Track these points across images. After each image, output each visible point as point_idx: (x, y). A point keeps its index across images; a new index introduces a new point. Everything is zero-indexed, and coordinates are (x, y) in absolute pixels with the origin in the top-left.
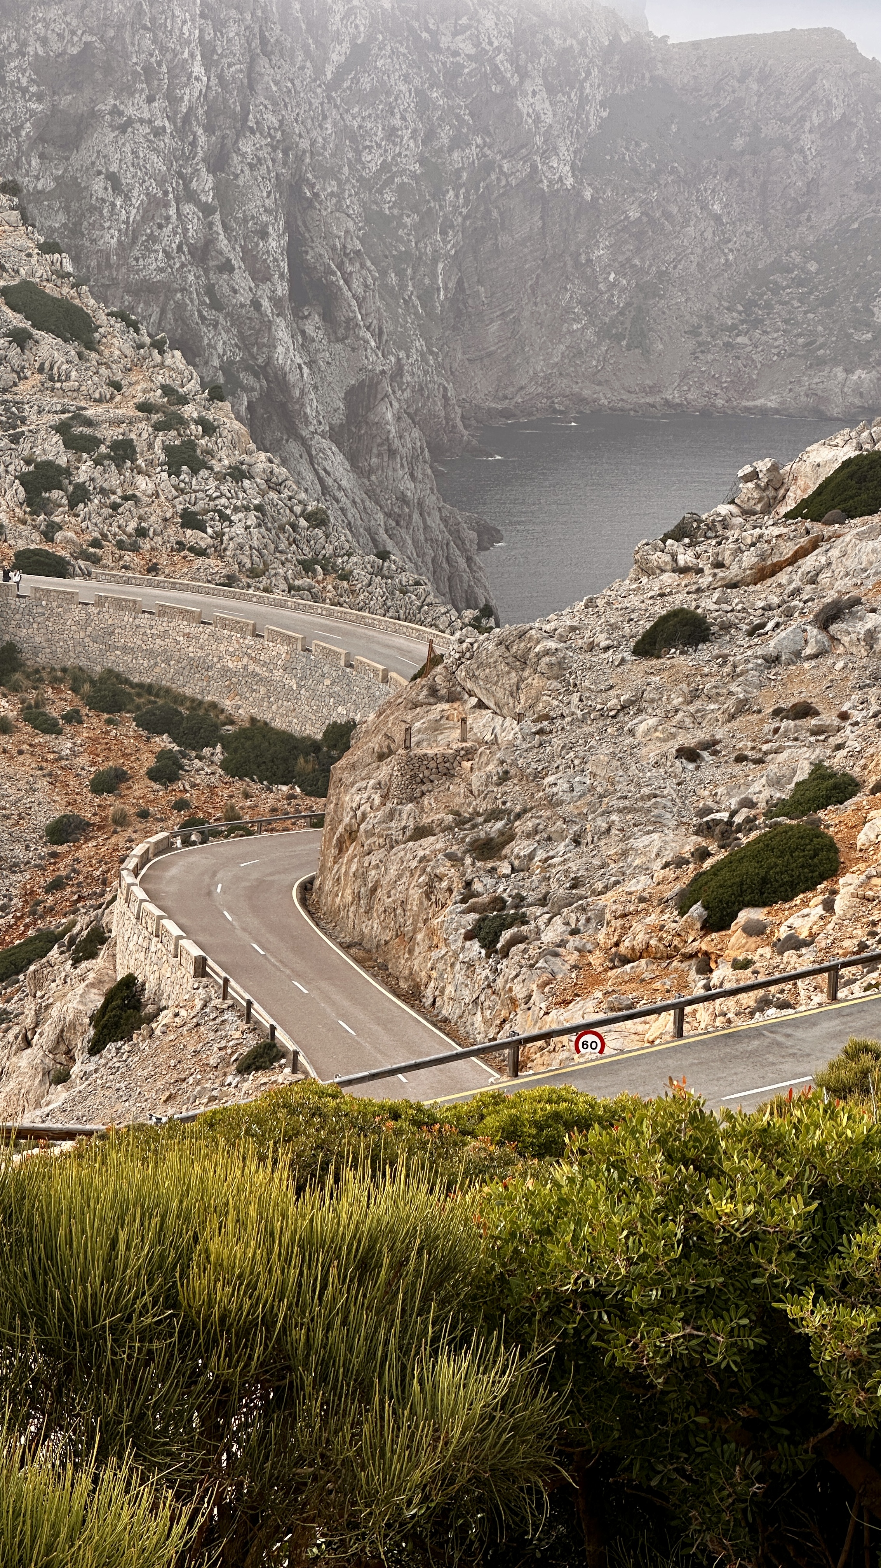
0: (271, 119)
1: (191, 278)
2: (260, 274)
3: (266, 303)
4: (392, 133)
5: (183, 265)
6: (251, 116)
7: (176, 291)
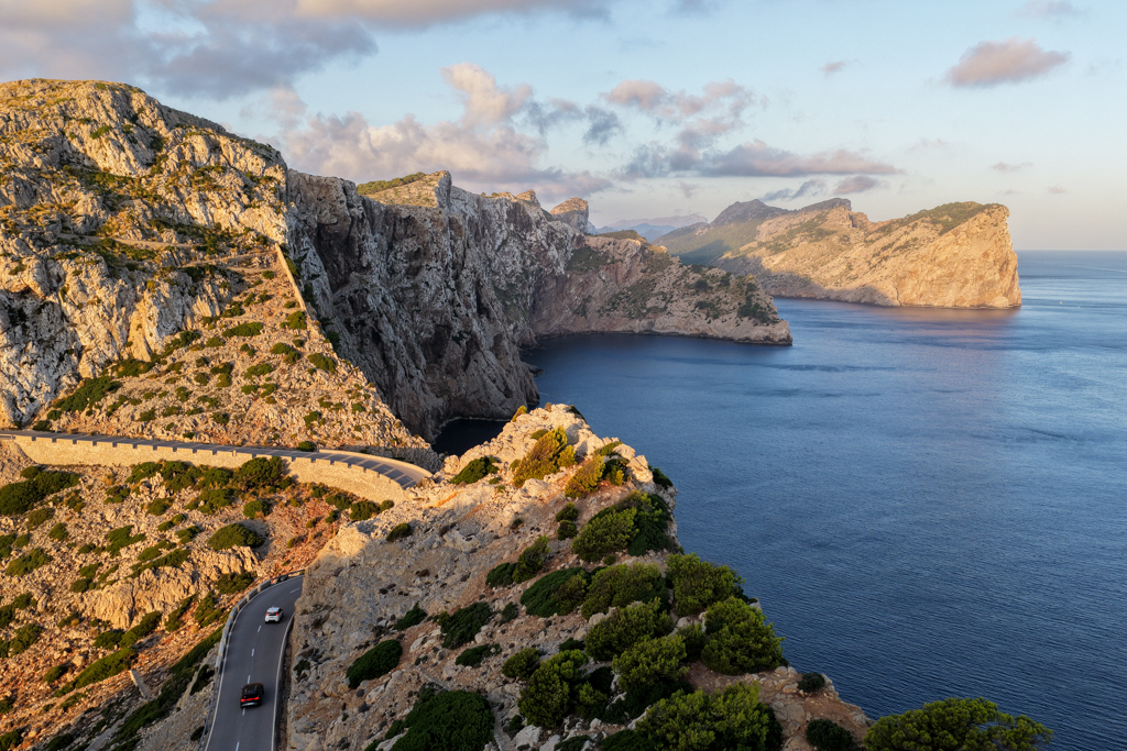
1: (449, 309)
5: (447, 305)
6: (465, 265)
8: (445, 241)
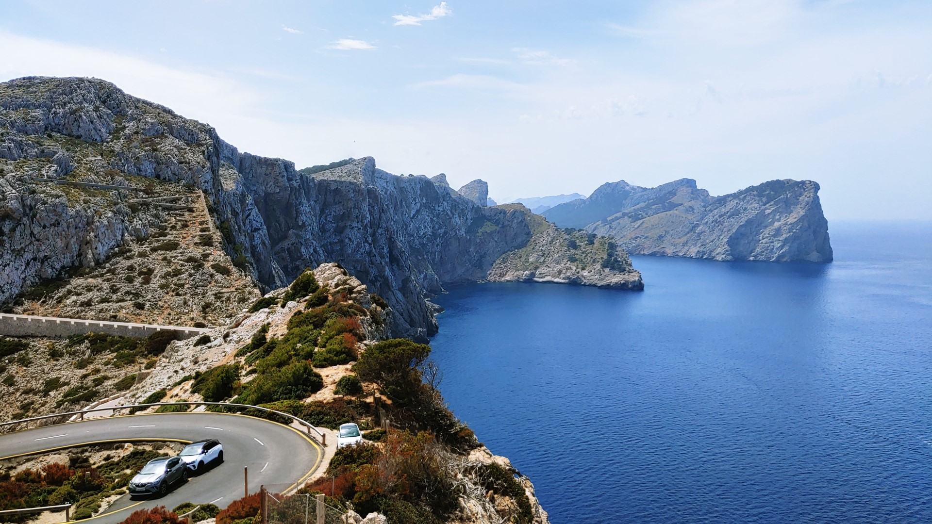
0: (384, 225)
2: (382, 257)
3: (383, 263)
6: (380, 225)
8: (365, 207)
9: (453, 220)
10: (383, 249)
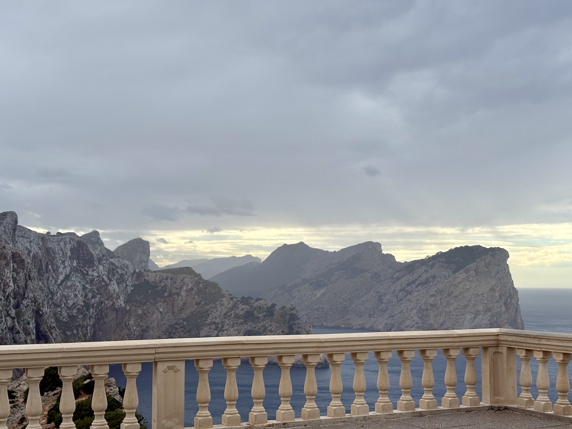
0: (31, 295)
1: (8, 336)
2: (28, 334)
3: (28, 341)
4: (76, 296)
5: (6, 332)
6: (26, 295)
7: (4, 339)
9: (110, 288)
10: (29, 324)
